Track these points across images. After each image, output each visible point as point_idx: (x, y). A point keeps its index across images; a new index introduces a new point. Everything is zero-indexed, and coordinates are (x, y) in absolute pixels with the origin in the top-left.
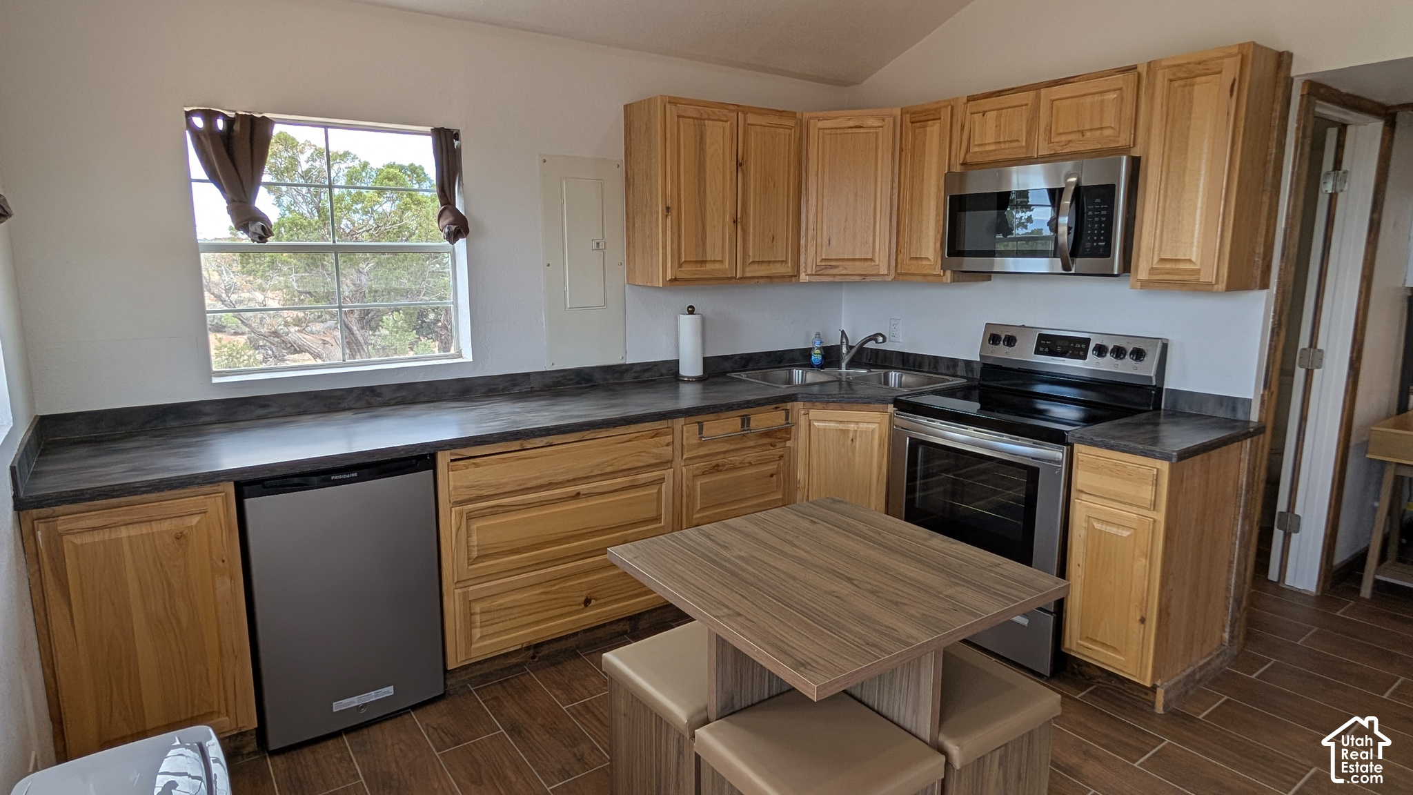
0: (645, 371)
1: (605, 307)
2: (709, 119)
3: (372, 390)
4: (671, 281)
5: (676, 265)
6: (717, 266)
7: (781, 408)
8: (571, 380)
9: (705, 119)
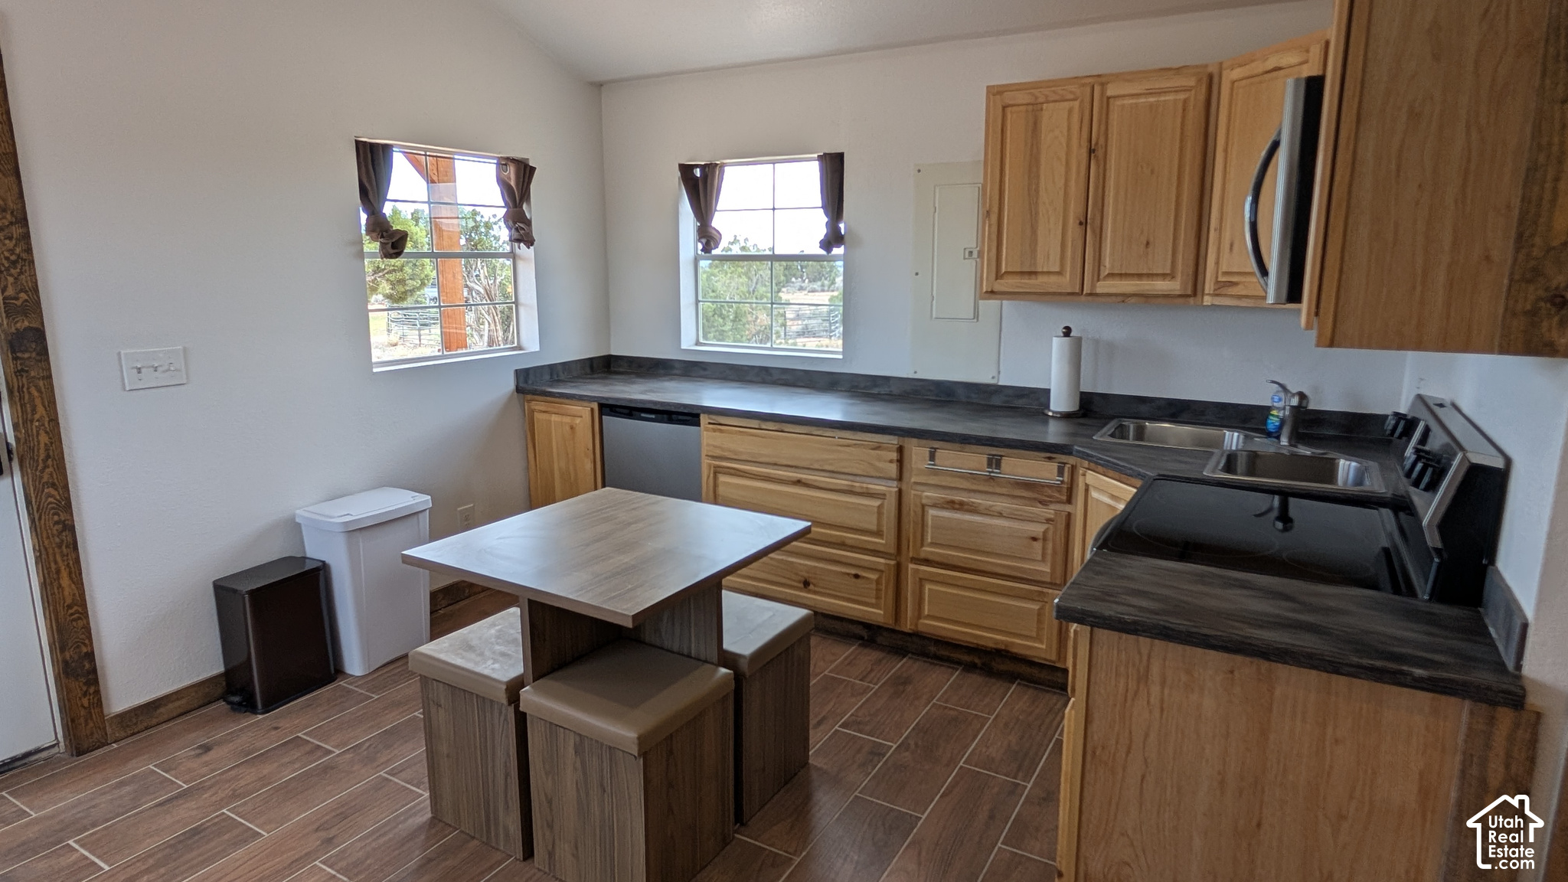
0: (1021, 396)
1: (975, 320)
2: (1048, 102)
3: (766, 369)
4: (987, 292)
5: (993, 275)
6: (1053, 279)
7: (1056, 460)
8: (930, 390)
9: (1043, 103)
